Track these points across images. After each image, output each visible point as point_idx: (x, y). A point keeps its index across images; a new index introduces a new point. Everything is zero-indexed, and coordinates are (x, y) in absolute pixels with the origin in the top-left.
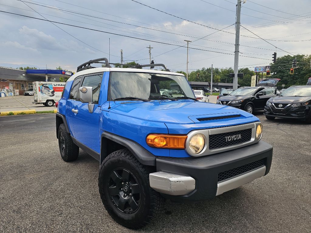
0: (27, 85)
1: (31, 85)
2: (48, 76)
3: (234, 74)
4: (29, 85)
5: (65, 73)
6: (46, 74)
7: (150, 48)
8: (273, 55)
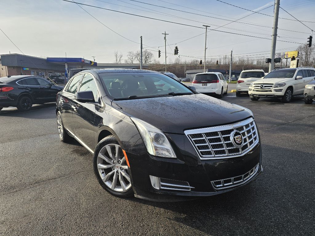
0: (47, 73)
2: (67, 64)
3: (271, 59)
4: (49, 74)
5: (84, 61)
6: (66, 62)
7: (165, 34)
8: (308, 38)
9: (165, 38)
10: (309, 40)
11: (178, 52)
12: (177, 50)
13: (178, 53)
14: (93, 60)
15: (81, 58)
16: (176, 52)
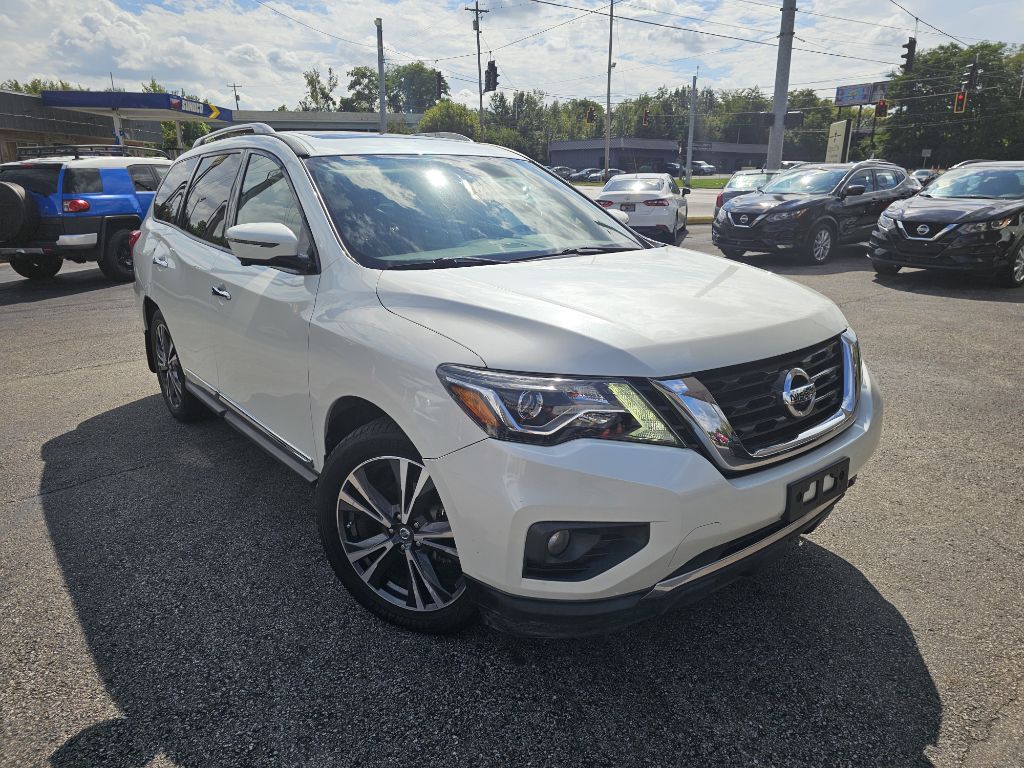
2: (119, 115)
3: (773, 115)
5: (180, 104)
6: (116, 110)
7: (477, 10)
9: (476, 24)
10: (906, 51)
12: (496, 76)
13: (498, 86)
15: (168, 95)
16: (491, 77)
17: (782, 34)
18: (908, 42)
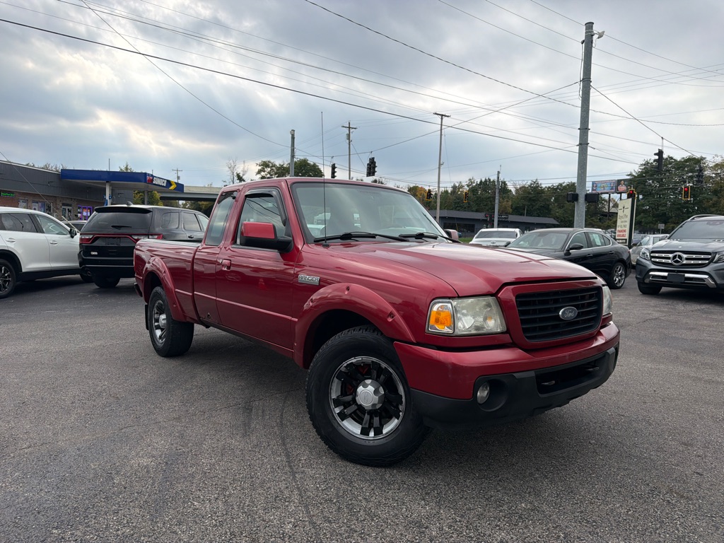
0: (59, 207)
1: (67, 208)
2: (110, 186)
3: (577, 195)
4: (63, 207)
5: (152, 180)
6: (107, 182)
7: (349, 128)
8: (655, 154)
9: (349, 135)
10: (657, 157)
11: (376, 169)
12: (375, 167)
13: (376, 174)
14: (173, 179)
15: (145, 174)
16: (371, 169)
17: (580, 144)
18: (657, 152)
